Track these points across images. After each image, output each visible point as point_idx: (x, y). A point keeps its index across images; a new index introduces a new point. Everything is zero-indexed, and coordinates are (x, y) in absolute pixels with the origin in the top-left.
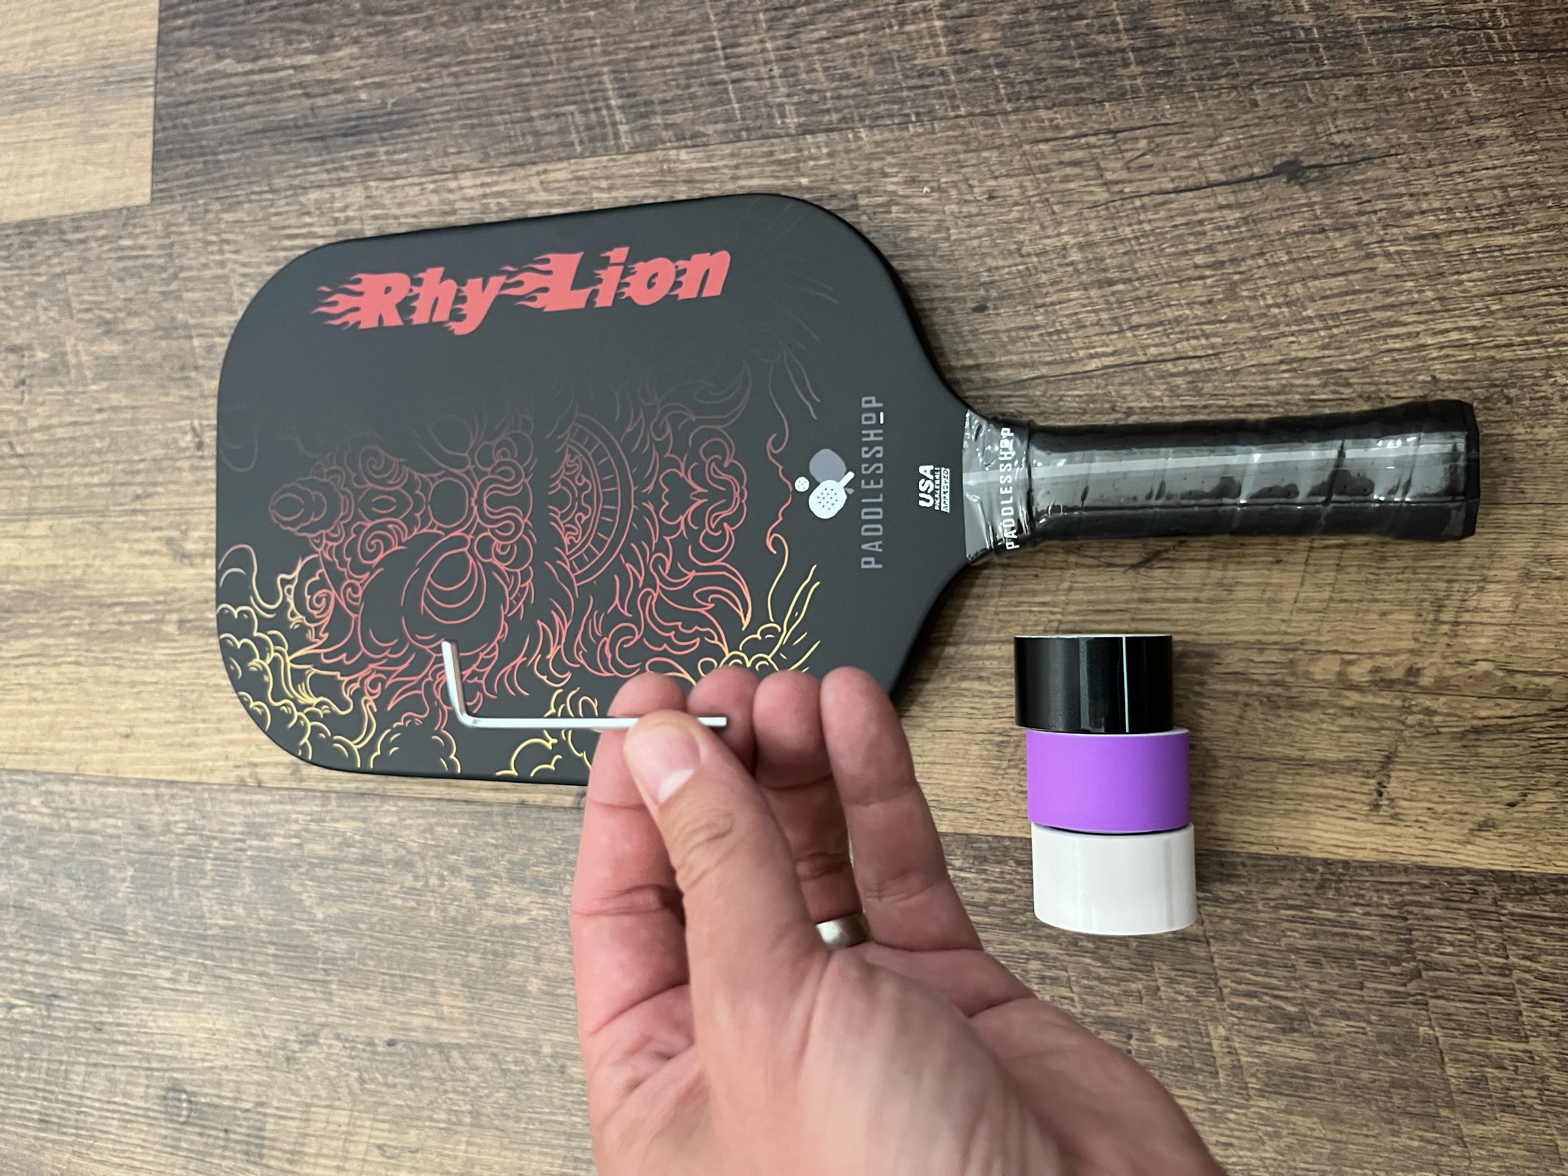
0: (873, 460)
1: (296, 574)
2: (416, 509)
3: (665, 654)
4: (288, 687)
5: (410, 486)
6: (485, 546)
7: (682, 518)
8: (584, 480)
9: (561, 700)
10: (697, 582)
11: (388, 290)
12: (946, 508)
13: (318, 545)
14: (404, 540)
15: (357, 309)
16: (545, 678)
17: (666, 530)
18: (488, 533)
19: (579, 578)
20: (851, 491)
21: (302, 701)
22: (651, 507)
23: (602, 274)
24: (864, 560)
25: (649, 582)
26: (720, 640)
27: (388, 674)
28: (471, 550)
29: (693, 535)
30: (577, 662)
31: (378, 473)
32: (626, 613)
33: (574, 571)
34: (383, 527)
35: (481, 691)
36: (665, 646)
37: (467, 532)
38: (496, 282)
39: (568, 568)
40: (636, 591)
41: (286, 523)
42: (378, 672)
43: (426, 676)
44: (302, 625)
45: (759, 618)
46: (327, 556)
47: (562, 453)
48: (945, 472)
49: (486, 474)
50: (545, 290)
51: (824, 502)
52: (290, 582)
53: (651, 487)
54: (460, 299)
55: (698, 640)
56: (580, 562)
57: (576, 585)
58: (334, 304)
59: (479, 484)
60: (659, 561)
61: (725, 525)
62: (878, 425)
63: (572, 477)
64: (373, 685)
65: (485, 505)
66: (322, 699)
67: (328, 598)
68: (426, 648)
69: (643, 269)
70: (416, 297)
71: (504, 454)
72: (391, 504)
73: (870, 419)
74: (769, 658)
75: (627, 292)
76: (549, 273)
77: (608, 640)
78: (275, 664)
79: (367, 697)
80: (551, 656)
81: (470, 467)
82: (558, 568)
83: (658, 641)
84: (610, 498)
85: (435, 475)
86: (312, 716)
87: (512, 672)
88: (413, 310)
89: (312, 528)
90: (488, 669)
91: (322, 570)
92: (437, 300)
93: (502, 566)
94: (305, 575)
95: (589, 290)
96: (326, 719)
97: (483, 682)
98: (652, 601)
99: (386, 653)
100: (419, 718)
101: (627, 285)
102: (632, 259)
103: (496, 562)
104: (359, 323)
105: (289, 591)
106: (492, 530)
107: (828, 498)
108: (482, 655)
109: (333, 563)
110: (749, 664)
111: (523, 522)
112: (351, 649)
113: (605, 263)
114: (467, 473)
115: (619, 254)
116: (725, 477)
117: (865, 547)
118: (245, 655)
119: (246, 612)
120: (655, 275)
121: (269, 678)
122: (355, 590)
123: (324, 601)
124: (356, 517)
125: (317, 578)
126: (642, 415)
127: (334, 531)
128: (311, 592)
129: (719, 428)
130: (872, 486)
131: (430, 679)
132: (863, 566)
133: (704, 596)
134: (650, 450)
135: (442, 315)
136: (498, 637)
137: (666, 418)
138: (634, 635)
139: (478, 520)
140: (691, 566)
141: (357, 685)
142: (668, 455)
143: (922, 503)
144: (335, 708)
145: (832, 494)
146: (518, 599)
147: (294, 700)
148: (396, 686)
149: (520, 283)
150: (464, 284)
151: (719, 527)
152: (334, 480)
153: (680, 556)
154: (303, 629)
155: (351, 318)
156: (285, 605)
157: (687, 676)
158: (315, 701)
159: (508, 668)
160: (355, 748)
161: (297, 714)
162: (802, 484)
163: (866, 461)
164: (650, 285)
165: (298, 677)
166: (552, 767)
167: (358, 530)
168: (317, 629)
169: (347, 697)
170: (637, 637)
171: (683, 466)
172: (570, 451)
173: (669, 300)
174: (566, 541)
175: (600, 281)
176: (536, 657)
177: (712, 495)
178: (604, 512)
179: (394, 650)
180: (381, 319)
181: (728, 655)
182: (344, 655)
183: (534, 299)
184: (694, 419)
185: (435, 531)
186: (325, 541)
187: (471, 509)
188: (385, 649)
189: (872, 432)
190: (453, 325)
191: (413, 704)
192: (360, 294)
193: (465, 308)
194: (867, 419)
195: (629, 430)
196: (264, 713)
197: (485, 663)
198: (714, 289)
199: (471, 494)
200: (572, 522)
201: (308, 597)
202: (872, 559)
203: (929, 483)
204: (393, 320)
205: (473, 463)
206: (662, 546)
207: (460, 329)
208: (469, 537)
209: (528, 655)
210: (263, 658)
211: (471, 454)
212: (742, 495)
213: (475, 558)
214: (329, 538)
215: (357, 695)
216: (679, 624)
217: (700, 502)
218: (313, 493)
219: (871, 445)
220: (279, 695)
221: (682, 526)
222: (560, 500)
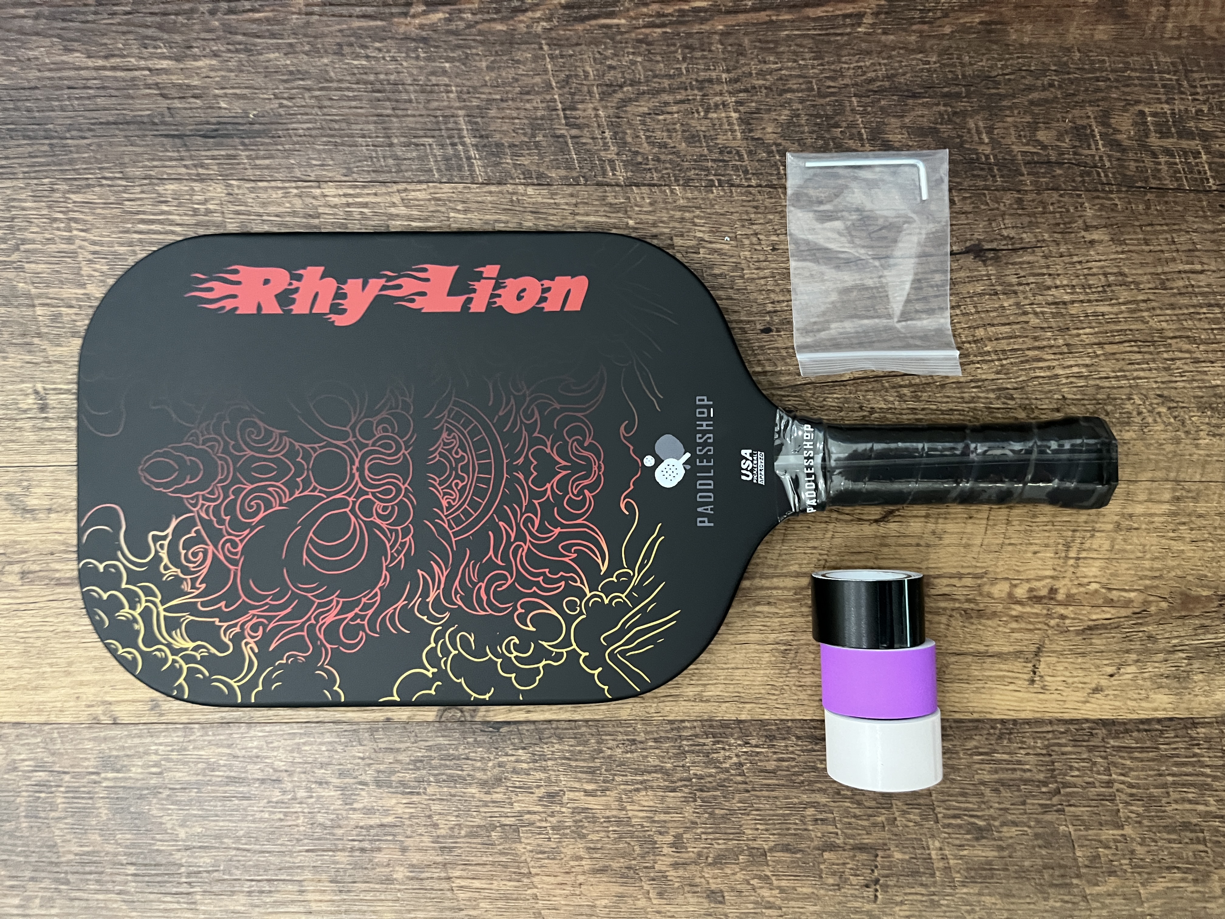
0: (705, 444)
1: (170, 530)
2: (298, 474)
3: (534, 595)
4: (161, 633)
5: (292, 454)
6: (367, 508)
7: (548, 486)
8: (461, 453)
9: (440, 636)
10: (562, 537)
11: (266, 282)
12: (762, 481)
13: (194, 506)
14: (284, 502)
15: (234, 296)
16: (425, 618)
17: (534, 495)
18: (370, 496)
19: (456, 534)
20: (688, 467)
21: (177, 646)
22: (521, 477)
23: (477, 285)
24: (699, 519)
25: (520, 537)
26: (582, 583)
27: (270, 619)
28: (352, 511)
29: (558, 500)
30: (455, 604)
31: (255, 441)
32: (499, 562)
33: (451, 528)
34: (264, 489)
35: (364, 631)
36: (535, 588)
37: (349, 494)
38: (375, 285)
39: (446, 526)
40: (509, 544)
41: (158, 485)
42: (259, 617)
43: (309, 619)
44: (177, 577)
45: (615, 564)
46: (204, 515)
47: (441, 431)
48: (761, 455)
49: (367, 445)
50: (423, 294)
51: (667, 475)
52: (164, 538)
53: (521, 460)
54: (340, 295)
55: (563, 583)
56: (458, 521)
57: (454, 540)
58: (211, 289)
59: (360, 454)
60: (530, 520)
61: (586, 491)
62: (708, 418)
63: (450, 451)
64: (254, 628)
65: (367, 472)
66: (199, 643)
67: (205, 553)
68: (309, 595)
69: (513, 285)
70: (296, 290)
71: (385, 430)
72: (273, 470)
73: (703, 413)
74: (623, 596)
75: (499, 302)
76: (427, 280)
77: (483, 585)
78: (146, 614)
79: (248, 639)
80: (430, 599)
81: (351, 439)
82: (438, 526)
83: (528, 584)
84: (483, 469)
85: (316, 446)
86: (188, 659)
87: (394, 613)
88: (293, 301)
89: (188, 490)
90: (370, 612)
91: (199, 527)
92: (316, 295)
93: (384, 525)
94: (178, 532)
95: (465, 297)
96: (203, 661)
97: (365, 622)
98: (523, 553)
99: (268, 600)
100: (301, 657)
101: (499, 296)
102: (502, 275)
103: (378, 521)
104: (236, 309)
105: (162, 546)
106: (373, 494)
107: (670, 472)
108: (364, 600)
109: (211, 520)
110: (606, 601)
111: (403, 487)
112: (231, 597)
113: (479, 277)
114: (349, 444)
115: (491, 270)
116: (586, 453)
117: (699, 510)
118: (113, 605)
119: (115, 567)
120: (524, 290)
121: (140, 626)
122: (234, 545)
123: (201, 555)
124: (235, 481)
125: (193, 534)
126: (512, 401)
127: (212, 493)
128: (186, 547)
129: (579, 415)
130: (705, 464)
131: (313, 621)
132: (699, 524)
133: (568, 548)
134: (520, 429)
135: (322, 307)
136: (380, 585)
137: (533, 406)
138: (507, 580)
139: (360, 484)
140: (556, 524)
141: (237, 629)
142: (536, 434)
143: (743, 478)
144: (213, 650)
145: (673, 469)
146: (399, 552)
147: (169, 645)
148: (277, 630)
149: (399, 287)
150: (345, 283)
151: (581, 492)
152: (212, 447)
153: (547, 515)
154: (178, 580)
155: (229, 304)
156: (158, 559)
157: (554, 612)
158: (191, 645)
159: (390, 610)
160: (235, 685)
161: (171, 658)
162: (649, 461)
163: (699, 444)
164: (519, 298)
165: (172, 625)
166: (433, 692)
167: (237, 492)
168: (194, 581)
169: (226, 640)
170: (510, 582)
171: (549, 444)
172: (448, 429)
173: (536, 311)
174: (444, 503)
175: (474, 291)
176: (417, 600)
177: (575, 468)
178: (479, 480)
179: (276, 597)
180: (259, 307)
181: (589, 595)
182: (223, 604)
183: (413, 301)
184: (558, 406)
185: (316, 493)
186: (201, 502)
187: (352, 476)
188: (267, 596)
189: (704, 423)
190: (334, 317)
191: (298, 644)
192: (239, 283)
193: (345, 303)
194: (700, 413)
195: (501, 413)
196: (135, 658)
197: (366, 607)
198: (575, 304)
199: (352, 463)
200: (450, 487)
201: (183, 552)
202: (706, 519)
203: (748, 462)
204: (272, 308)
205: (354, 436)
206: (531, 508)
207: (340, 321)
208: (351, 499)
209: (409, 598)
210: (133, 607)
211: (353, 429)
212: (599, 468)
213: (357, 517)
214: (205, 499)
215: (237, 639)
216: (547, 570)
217: (565, 473)
218: (187, 458)
219: (704, 432)
220: (150, 640)
221: (549, 492)
222: (439, 469)
